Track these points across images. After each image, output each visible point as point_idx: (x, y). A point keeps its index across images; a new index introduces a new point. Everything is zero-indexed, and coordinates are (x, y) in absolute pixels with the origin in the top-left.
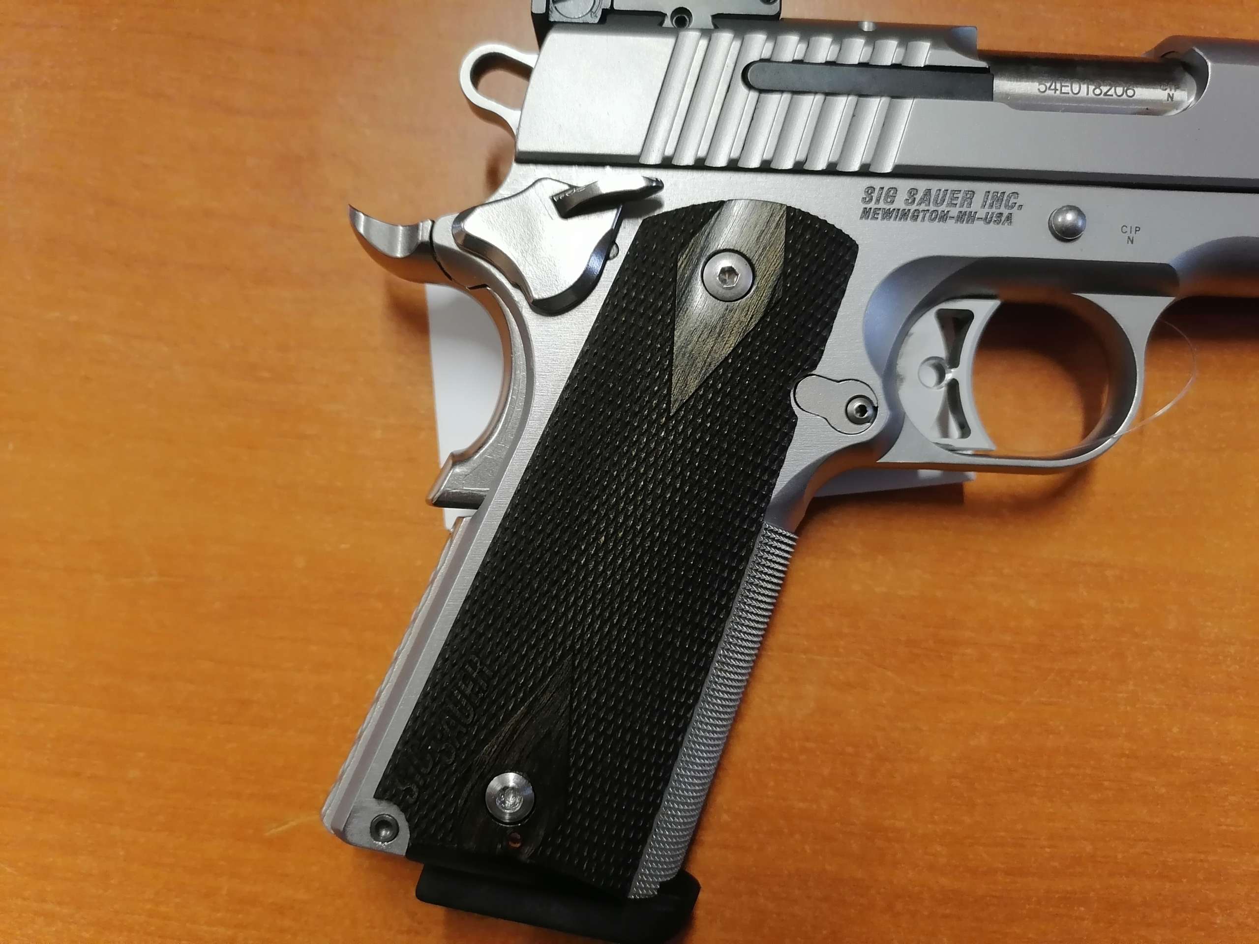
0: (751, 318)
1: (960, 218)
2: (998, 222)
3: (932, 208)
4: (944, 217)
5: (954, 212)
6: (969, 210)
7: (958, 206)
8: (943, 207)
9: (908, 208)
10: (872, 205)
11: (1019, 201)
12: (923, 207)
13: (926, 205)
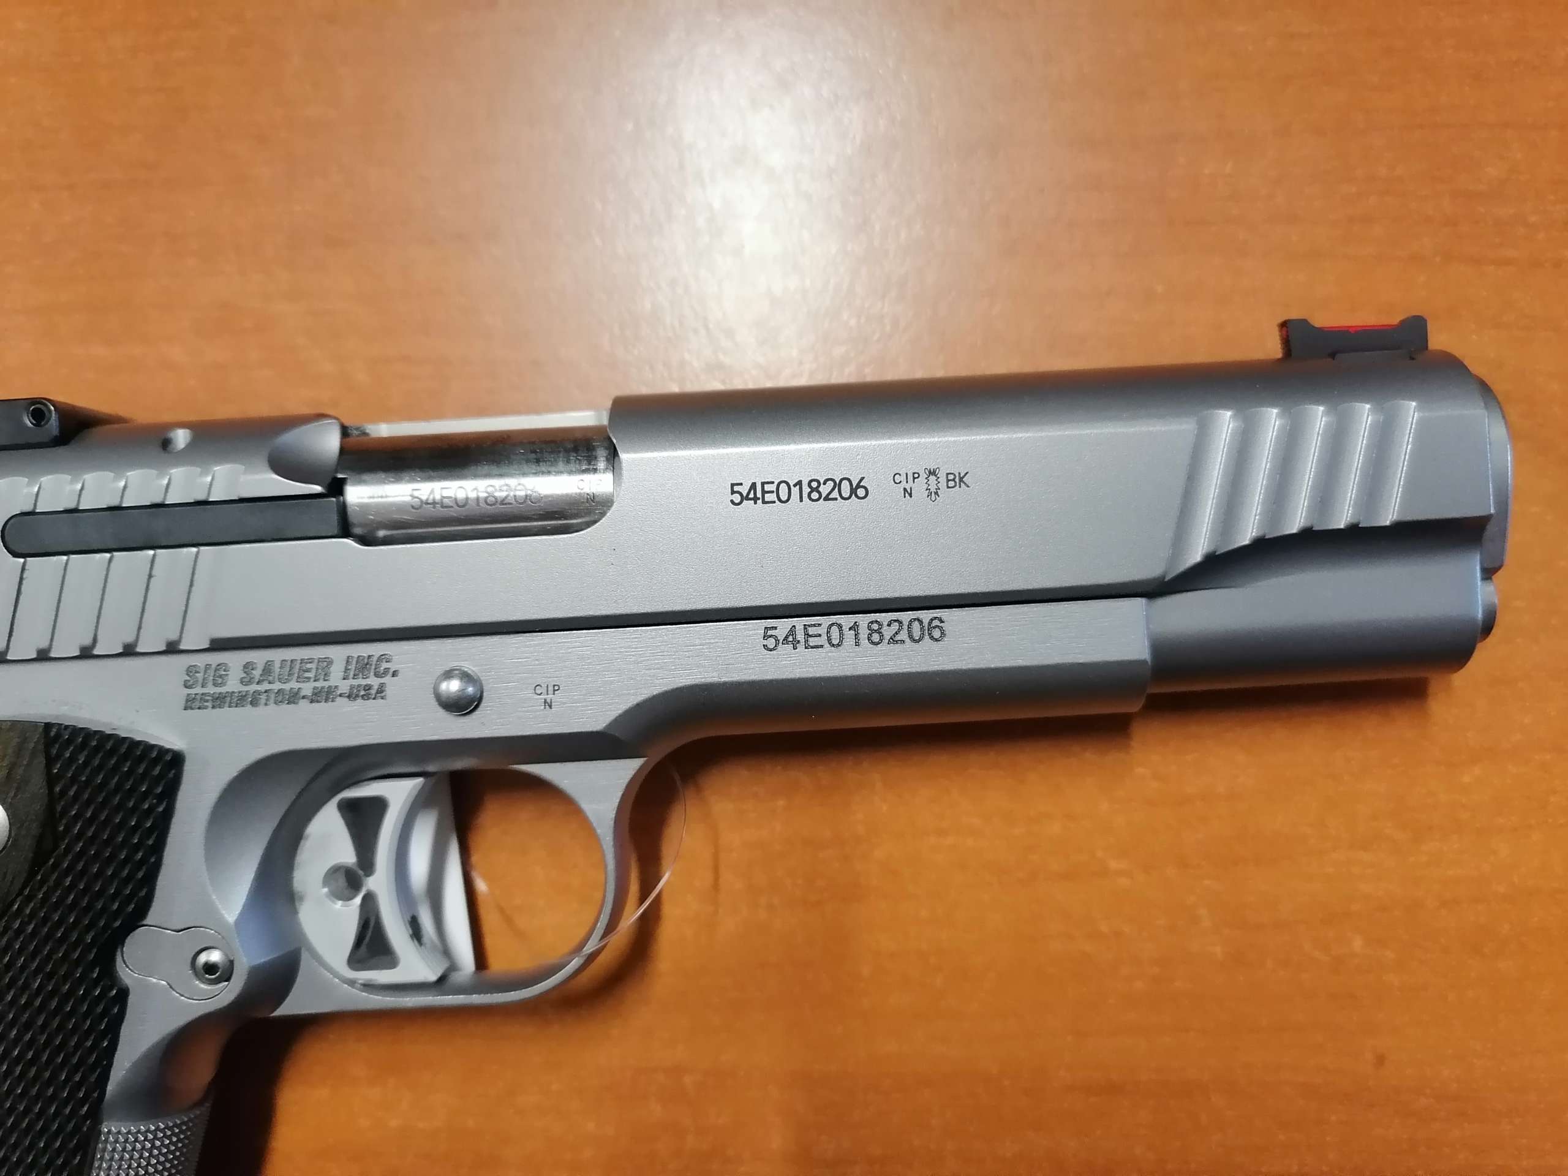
0: (12, 882)
1: (317, 697)
2: (367, 697)
3: (276, 686)
4: (293, 698)
5: (307, 689)
6: (326, 684)
7: (312, 680)
8: (294, 685)
9: (245, 689)
10: (198, 690)
11: (393, 667)
12: (265, 686)
13: (270, 683)
